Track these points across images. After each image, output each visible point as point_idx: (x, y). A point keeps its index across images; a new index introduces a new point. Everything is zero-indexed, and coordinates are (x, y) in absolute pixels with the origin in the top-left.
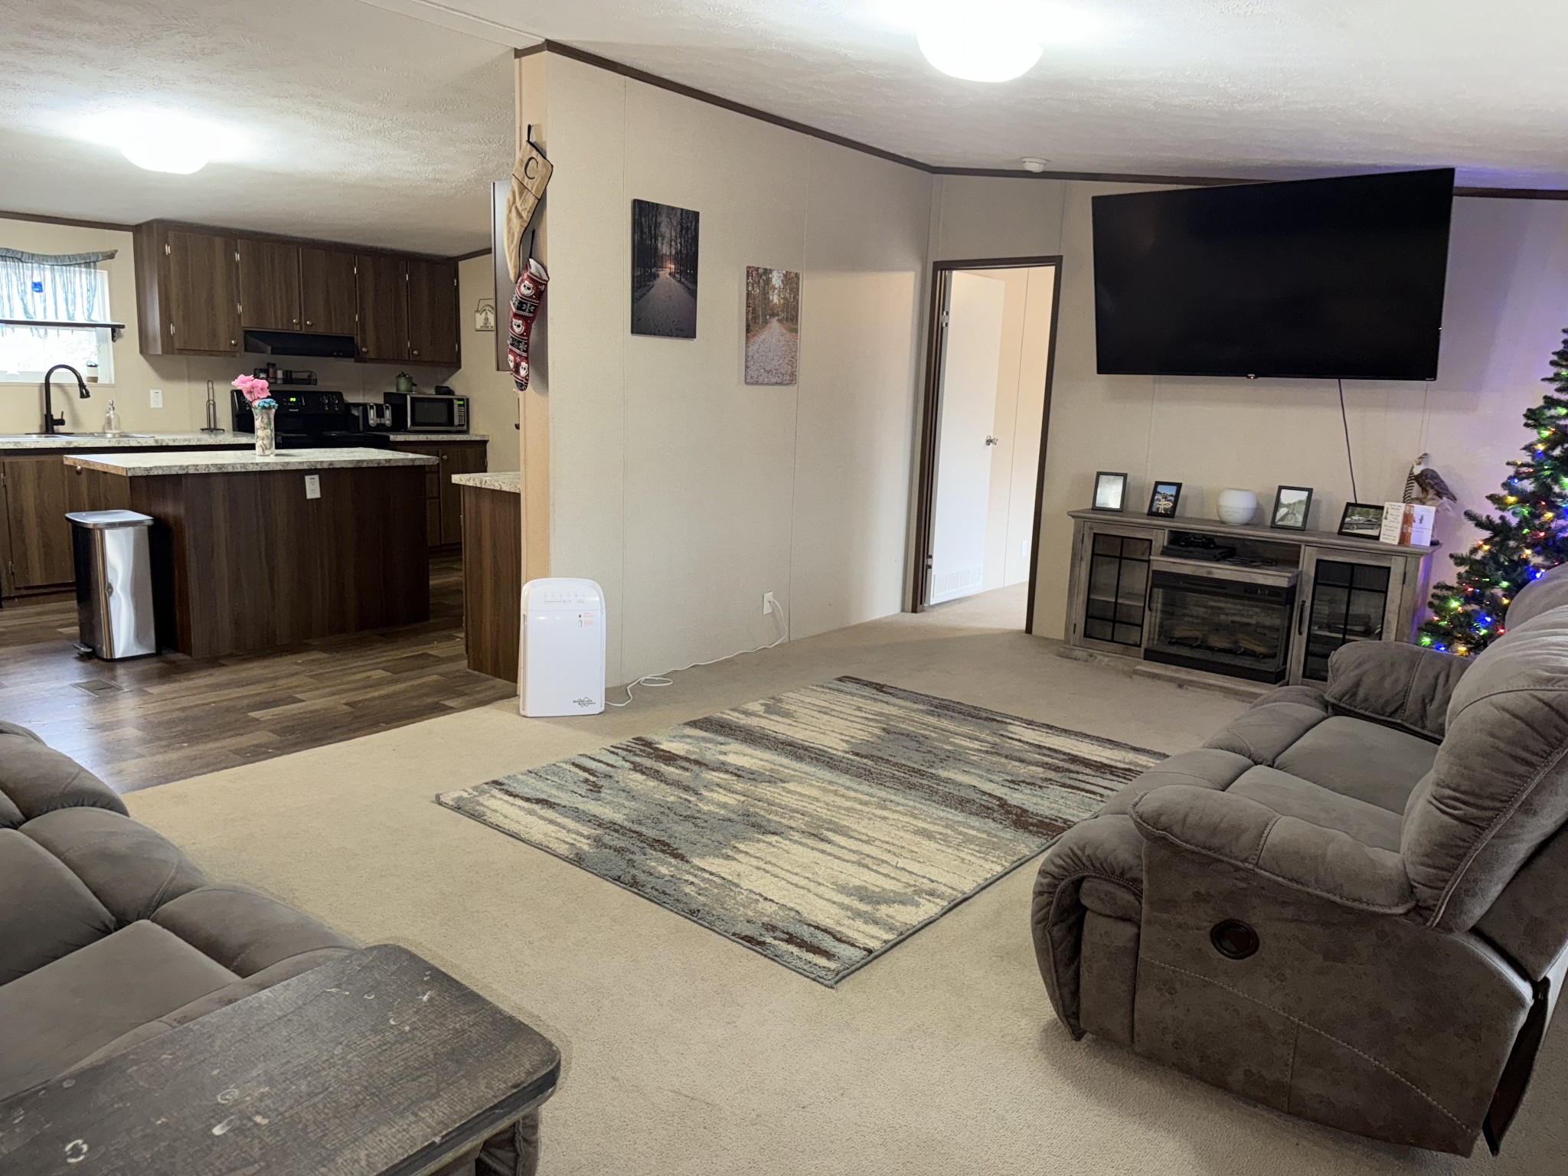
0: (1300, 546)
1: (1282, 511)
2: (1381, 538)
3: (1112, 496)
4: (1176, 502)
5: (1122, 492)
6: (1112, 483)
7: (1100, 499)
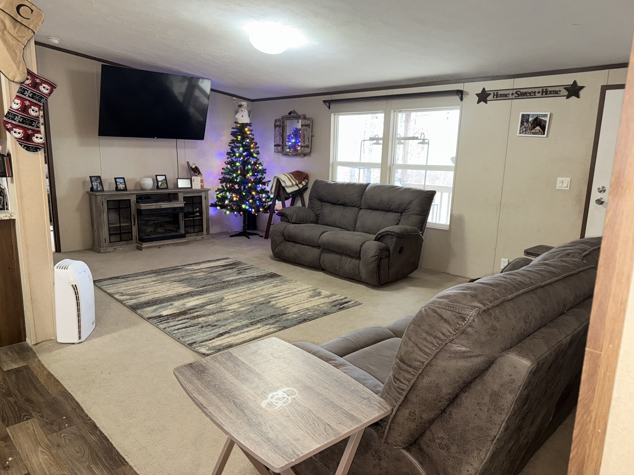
0: (178, 193)
1: (160, 183)
2: (193, 188)
3: (98, 185)
4: (125, 184)
5: (101, 183)
6: (96, 180)
7: (95, 187)
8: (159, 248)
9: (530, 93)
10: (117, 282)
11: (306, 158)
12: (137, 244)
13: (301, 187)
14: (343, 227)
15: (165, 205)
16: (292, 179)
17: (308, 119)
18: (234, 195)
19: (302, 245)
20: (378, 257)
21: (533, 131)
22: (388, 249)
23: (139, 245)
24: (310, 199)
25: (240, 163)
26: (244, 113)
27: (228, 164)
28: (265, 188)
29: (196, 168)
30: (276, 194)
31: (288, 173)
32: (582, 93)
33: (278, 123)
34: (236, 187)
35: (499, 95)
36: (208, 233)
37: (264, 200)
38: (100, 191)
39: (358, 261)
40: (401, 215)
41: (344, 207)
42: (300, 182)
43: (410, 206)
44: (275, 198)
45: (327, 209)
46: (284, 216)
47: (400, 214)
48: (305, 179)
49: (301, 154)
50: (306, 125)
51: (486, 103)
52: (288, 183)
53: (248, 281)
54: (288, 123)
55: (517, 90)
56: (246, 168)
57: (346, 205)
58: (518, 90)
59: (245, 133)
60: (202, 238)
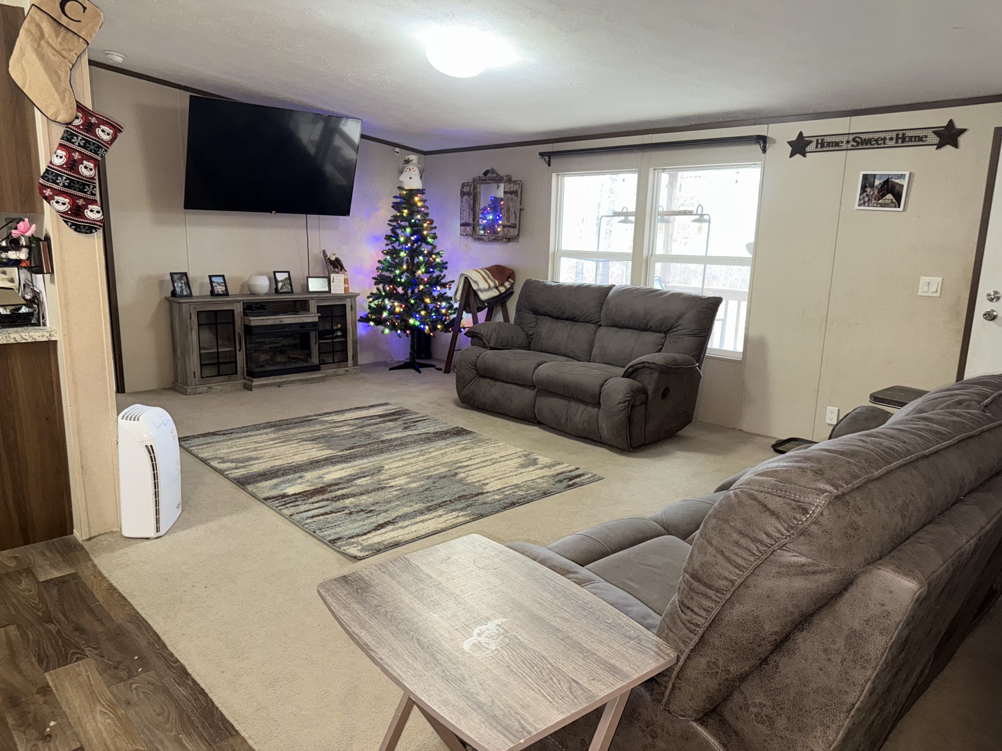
0: (308, 300)
1: (280, 285)
2: (332, 292)
3: (184, 287)
4: (226, 286)
5: (188, 284)
6: (180, 279)
7: (178, 290)
8: (279, 386)
9: (877, 140)
10: (214, 440)
11: (510, 244)
12: (244, 381)
13: (502, 292)
14: (570, 355)
15: (288, 319)
16: (489, 278)
17: (515, 182)
18: (396, 304)
19: (505, 384)
20: (629, 404)
21: (880, 201)
22: (644, 391)
23: (249, 382)
24: (518, 310)
25: (405, 253)
26: (413, 172)
27: (387, 254)
28: (445, 293)
29: (337, 260)
30: (464, 302)
31: (482, 269)
32: (962, 139)
33: (466, 189)
34: (400, 290)
35: (826, 144)
36: (355, 364)
37: (444, 311)
38: (186, 296)
39: (597, 409)
40: (665, 337)
41: (573, 322)
42: (501, 283)
43: (680, 322)
44: (462, 308)
45: (547, 329)
46: (477, 336)
47: (663, 335)
48: (509, 277)
49: (503, 238)
50: (511, 193)
51: (804, 156)
52: (483, 285)
53: (420, 440)
54: (482, 188)
55: (856, 135)
56: (416, 260)
57: (575, 320)
58: (858, 135)
59: (415, 204)
60: (347, 371)
